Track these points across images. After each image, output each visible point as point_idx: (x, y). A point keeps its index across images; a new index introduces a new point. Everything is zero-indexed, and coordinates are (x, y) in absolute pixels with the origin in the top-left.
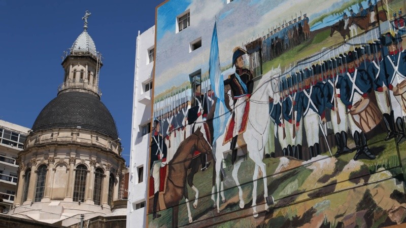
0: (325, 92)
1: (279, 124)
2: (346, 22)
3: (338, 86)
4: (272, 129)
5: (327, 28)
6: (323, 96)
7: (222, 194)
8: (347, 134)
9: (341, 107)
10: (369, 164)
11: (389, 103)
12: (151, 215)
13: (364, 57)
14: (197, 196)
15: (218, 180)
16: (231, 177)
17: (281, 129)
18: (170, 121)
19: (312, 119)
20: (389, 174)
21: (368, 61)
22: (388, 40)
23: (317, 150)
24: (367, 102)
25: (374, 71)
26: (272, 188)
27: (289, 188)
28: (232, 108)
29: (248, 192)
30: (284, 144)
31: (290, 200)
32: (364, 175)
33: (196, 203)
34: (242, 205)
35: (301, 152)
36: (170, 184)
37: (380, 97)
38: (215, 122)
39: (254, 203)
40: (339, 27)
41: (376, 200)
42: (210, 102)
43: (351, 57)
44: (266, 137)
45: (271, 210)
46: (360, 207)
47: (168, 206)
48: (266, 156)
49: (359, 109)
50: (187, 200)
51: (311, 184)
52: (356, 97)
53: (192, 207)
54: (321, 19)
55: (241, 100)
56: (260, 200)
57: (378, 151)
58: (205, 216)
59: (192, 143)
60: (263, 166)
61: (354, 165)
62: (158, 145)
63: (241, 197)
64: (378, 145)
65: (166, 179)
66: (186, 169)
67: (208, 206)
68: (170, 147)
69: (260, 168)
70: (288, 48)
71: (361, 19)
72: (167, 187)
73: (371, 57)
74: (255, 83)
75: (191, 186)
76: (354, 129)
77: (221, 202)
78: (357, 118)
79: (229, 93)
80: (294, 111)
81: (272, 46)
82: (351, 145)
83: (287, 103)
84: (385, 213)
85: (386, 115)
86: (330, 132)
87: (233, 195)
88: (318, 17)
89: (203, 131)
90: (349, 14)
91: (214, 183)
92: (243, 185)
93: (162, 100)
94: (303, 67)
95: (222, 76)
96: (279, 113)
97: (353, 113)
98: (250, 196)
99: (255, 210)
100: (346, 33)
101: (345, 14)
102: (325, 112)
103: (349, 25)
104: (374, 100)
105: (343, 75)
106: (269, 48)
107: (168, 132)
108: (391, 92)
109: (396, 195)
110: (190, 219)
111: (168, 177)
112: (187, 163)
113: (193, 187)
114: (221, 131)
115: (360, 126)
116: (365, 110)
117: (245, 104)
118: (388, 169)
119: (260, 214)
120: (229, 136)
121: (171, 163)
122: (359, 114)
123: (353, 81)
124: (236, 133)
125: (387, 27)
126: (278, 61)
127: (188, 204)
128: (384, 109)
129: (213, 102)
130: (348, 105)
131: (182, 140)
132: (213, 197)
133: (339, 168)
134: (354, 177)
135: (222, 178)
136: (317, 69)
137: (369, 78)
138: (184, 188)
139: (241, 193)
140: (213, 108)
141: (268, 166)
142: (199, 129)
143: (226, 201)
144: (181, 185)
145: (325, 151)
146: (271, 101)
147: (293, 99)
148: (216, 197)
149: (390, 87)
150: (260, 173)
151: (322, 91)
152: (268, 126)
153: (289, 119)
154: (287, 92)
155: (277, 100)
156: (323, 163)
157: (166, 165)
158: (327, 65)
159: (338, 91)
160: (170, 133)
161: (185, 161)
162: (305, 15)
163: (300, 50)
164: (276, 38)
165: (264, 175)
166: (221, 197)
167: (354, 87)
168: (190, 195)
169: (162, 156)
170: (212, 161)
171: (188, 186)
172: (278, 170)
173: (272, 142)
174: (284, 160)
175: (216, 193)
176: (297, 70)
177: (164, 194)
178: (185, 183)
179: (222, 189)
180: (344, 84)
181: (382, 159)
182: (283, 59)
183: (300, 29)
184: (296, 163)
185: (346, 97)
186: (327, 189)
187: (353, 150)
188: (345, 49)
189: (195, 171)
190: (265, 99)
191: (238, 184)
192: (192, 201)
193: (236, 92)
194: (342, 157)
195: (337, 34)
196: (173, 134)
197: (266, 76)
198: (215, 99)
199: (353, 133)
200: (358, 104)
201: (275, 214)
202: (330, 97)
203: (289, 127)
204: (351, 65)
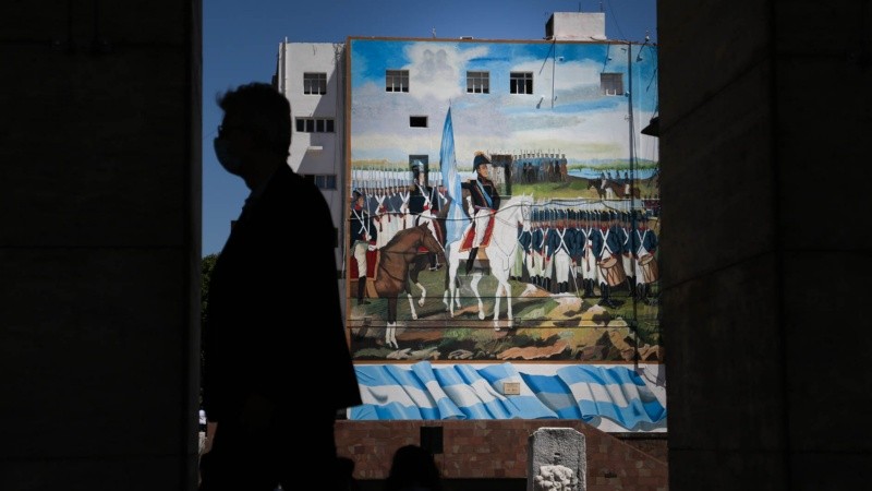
0: (578, 237)
1: (528, 252)
2: (604, 183)
3: (591, 238)
4: (520, 256)
5: (585, 179)
6: (575, 242)
7: (457, 301)
8: (595, 282)
9: (591, 257)
10: (610, 312)
11: (633, 269)
12: (356, 300)
13: (616, 221)
14: (424, 294)
15: (452, 285)
16: (469, 287)
17: (529, 258)
18: (381, 200)
19: (563, 259)
20: (625, 324)
21: (619, 226)
22: (639, 217)
23: (565, 287)
24: (614, 261)
25: (624, 238)
26: (517, 308)
27: (535, 313)
28: (472, 216)
29: (489, 306)
30: (533, 273)
31: (536, 323)
32: (606, 318)
33: (422, 301)
34: (482, 316)
35: (549, 284)
36: (383, 273)
37: (626, 262)
38: (448, 224)
39: (496, 317)
40: (597, 183)
41: (613, 340)
42: (442, 200)
43: (605, 216)
44: (513, 259)
45: (514, 329)
46: (599, 342)
47: (381, 295)
48: (512, 279)
49: (607, 265)
50: (409, 296)
51: (558, 314)
52: (606, 254)
53: (417, 306)
54: (580, 168)
55: (483, 212)
56: (503, 316)
57: (618, 304)
58: (435, 317)
59: (416, 237)
60: (508, 287)
61: (598, 309)
62: (363, 223)
63: (481, 309)
64: (619, 299)
65: (377, 265)
66: (407, 263)
67: (438, 307)
68: (381, 230)
69: (504, 288)
70: (542, 181)
71: (617, 185)
72: (379, 275)
73: (622, 224)
74: (502, 201)
75: (416, 282)
76: (601, 280)
77: (456, 308)
78: (605, 272)
79: (469, 198)
80: (545, 244)
81: (525, 171)
82: (597, 292)
83: (538, 234)
84: (619, 351)
85: (629, 277)
86: (580, 276)
87: (472, 305)
88: (577, 165)
89: (431, 227)
90: (607, 176)
91: (447, 287)
92: (483, 298)
93: (366, 169)
94: (558, 208)
95: (459, 177)
96: (527, 241)
97: (601, 267)
98: (492, 310)
99: (496, 324)
100: (602, 193)
101: (603, 174)
102: (576, 255)
103: (606, 187)
104: (620, 262)
105: (596, 229)
106: (521, 172)
107: (377, 212)
108: (637, 262)
109: (628, 340)
110: (414, 316)
111: (380, 265)
112: (409, 257)
113: (418, 284)
114: (457, 236)
115: (607, 280)
116: (613, 267)
117: (488, 218)
118: (625, 319)
119: (502, 329)
120: (467, 244)
121: (383, 250)
122: (607, 269)
123: (605, 238)
124: (476, 243)
125: (638, 205)
126: (530, 188)
127: (411, 301)
128: (628, 272)
129: (446, 201)
130: (598, 259)
131: (401, 228)
132: (445, 301)
133: (584, 308)
134: (597, 319)
135: (457, 285)
136: (571, 215)
137: (619, 241)
138: (404, 282)
139: (480, 304)
140: (446, 209)
141: (513, 288)
142: (426, 224)
143: (462, 308)
144: (400, 276)
145: (573, 291)
146: (520, 227)
147: (545, 233)
148: (449, 302)
149: (635, 256)
150: (504, 292)
151: (575, 236)
152: (516, 250)
153: (540, 251)
154: (538, 224)
155: (527, 227)
156: (570, 301)
157: (376, 250)
158: (582, 213)
159: (590, 243)
160: (381, 216)
161: (405, 253)
162: (563, 156)
163: (555, 189)
164: (530, 164)
165: (509, 294)
166: (455, 302)
167: (605, 244)
168: (413, 291)
169: (368, 237)
170: (444, 264)
171: (410, 281)
172: (525, 294)
173: (519, 266)
174: (531, 288)
175: (449, 298)
176: (551, 207)
177: (375, 282)
178: (406, 276)
179: (458, 295)
180: (597, 238)
181: (620, 311)
182: (536, 189)
183: (557, 167)
184: (543, 293)
185: (597, 250)
186: (571, 322)
187: (598, 297)
188: (600, 207)
189: (420, 268)
190: (514, 222)
191: (477, 295)
192: (417, 298)
193: (478, 202)
194: (588, 300)
195: (593, 189)
196: (385, 218)
197: (516, 199)
198: (450, 200)
199: (600, 283)
200: (606, 260)
201: (519, 332)
202: (582, 245)
203: (539, 259)
204: (604, 224)
